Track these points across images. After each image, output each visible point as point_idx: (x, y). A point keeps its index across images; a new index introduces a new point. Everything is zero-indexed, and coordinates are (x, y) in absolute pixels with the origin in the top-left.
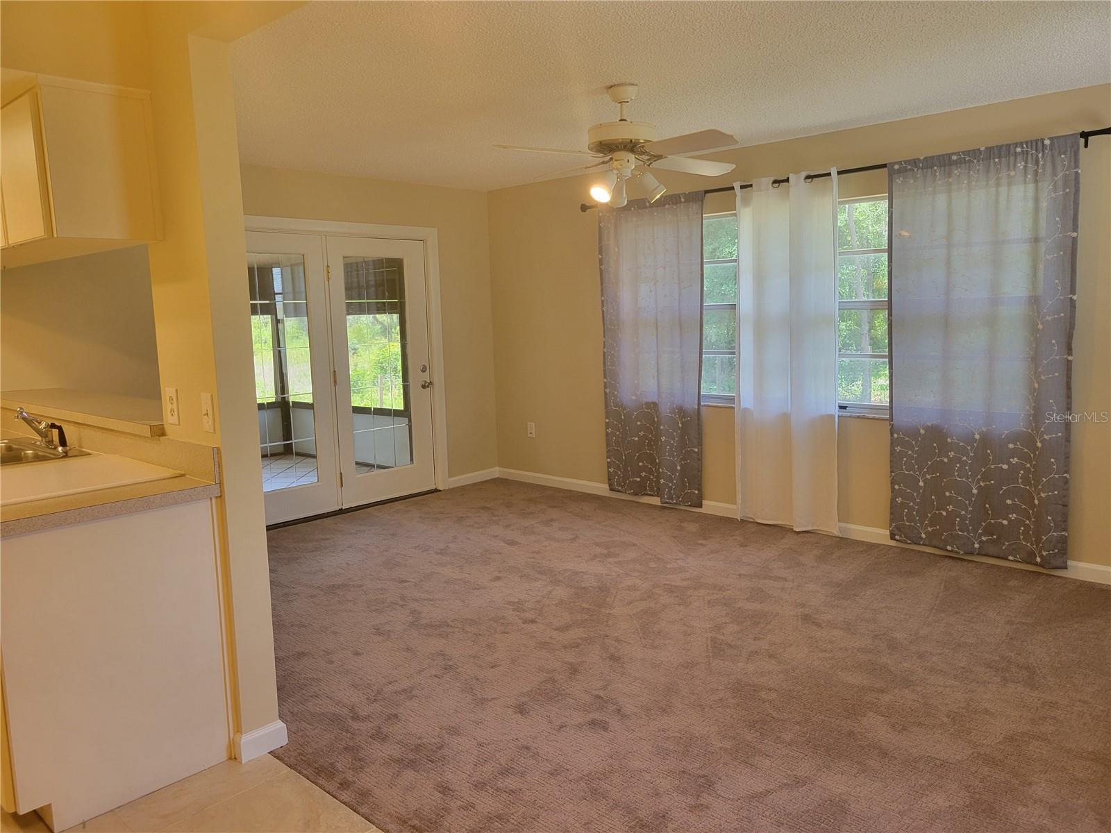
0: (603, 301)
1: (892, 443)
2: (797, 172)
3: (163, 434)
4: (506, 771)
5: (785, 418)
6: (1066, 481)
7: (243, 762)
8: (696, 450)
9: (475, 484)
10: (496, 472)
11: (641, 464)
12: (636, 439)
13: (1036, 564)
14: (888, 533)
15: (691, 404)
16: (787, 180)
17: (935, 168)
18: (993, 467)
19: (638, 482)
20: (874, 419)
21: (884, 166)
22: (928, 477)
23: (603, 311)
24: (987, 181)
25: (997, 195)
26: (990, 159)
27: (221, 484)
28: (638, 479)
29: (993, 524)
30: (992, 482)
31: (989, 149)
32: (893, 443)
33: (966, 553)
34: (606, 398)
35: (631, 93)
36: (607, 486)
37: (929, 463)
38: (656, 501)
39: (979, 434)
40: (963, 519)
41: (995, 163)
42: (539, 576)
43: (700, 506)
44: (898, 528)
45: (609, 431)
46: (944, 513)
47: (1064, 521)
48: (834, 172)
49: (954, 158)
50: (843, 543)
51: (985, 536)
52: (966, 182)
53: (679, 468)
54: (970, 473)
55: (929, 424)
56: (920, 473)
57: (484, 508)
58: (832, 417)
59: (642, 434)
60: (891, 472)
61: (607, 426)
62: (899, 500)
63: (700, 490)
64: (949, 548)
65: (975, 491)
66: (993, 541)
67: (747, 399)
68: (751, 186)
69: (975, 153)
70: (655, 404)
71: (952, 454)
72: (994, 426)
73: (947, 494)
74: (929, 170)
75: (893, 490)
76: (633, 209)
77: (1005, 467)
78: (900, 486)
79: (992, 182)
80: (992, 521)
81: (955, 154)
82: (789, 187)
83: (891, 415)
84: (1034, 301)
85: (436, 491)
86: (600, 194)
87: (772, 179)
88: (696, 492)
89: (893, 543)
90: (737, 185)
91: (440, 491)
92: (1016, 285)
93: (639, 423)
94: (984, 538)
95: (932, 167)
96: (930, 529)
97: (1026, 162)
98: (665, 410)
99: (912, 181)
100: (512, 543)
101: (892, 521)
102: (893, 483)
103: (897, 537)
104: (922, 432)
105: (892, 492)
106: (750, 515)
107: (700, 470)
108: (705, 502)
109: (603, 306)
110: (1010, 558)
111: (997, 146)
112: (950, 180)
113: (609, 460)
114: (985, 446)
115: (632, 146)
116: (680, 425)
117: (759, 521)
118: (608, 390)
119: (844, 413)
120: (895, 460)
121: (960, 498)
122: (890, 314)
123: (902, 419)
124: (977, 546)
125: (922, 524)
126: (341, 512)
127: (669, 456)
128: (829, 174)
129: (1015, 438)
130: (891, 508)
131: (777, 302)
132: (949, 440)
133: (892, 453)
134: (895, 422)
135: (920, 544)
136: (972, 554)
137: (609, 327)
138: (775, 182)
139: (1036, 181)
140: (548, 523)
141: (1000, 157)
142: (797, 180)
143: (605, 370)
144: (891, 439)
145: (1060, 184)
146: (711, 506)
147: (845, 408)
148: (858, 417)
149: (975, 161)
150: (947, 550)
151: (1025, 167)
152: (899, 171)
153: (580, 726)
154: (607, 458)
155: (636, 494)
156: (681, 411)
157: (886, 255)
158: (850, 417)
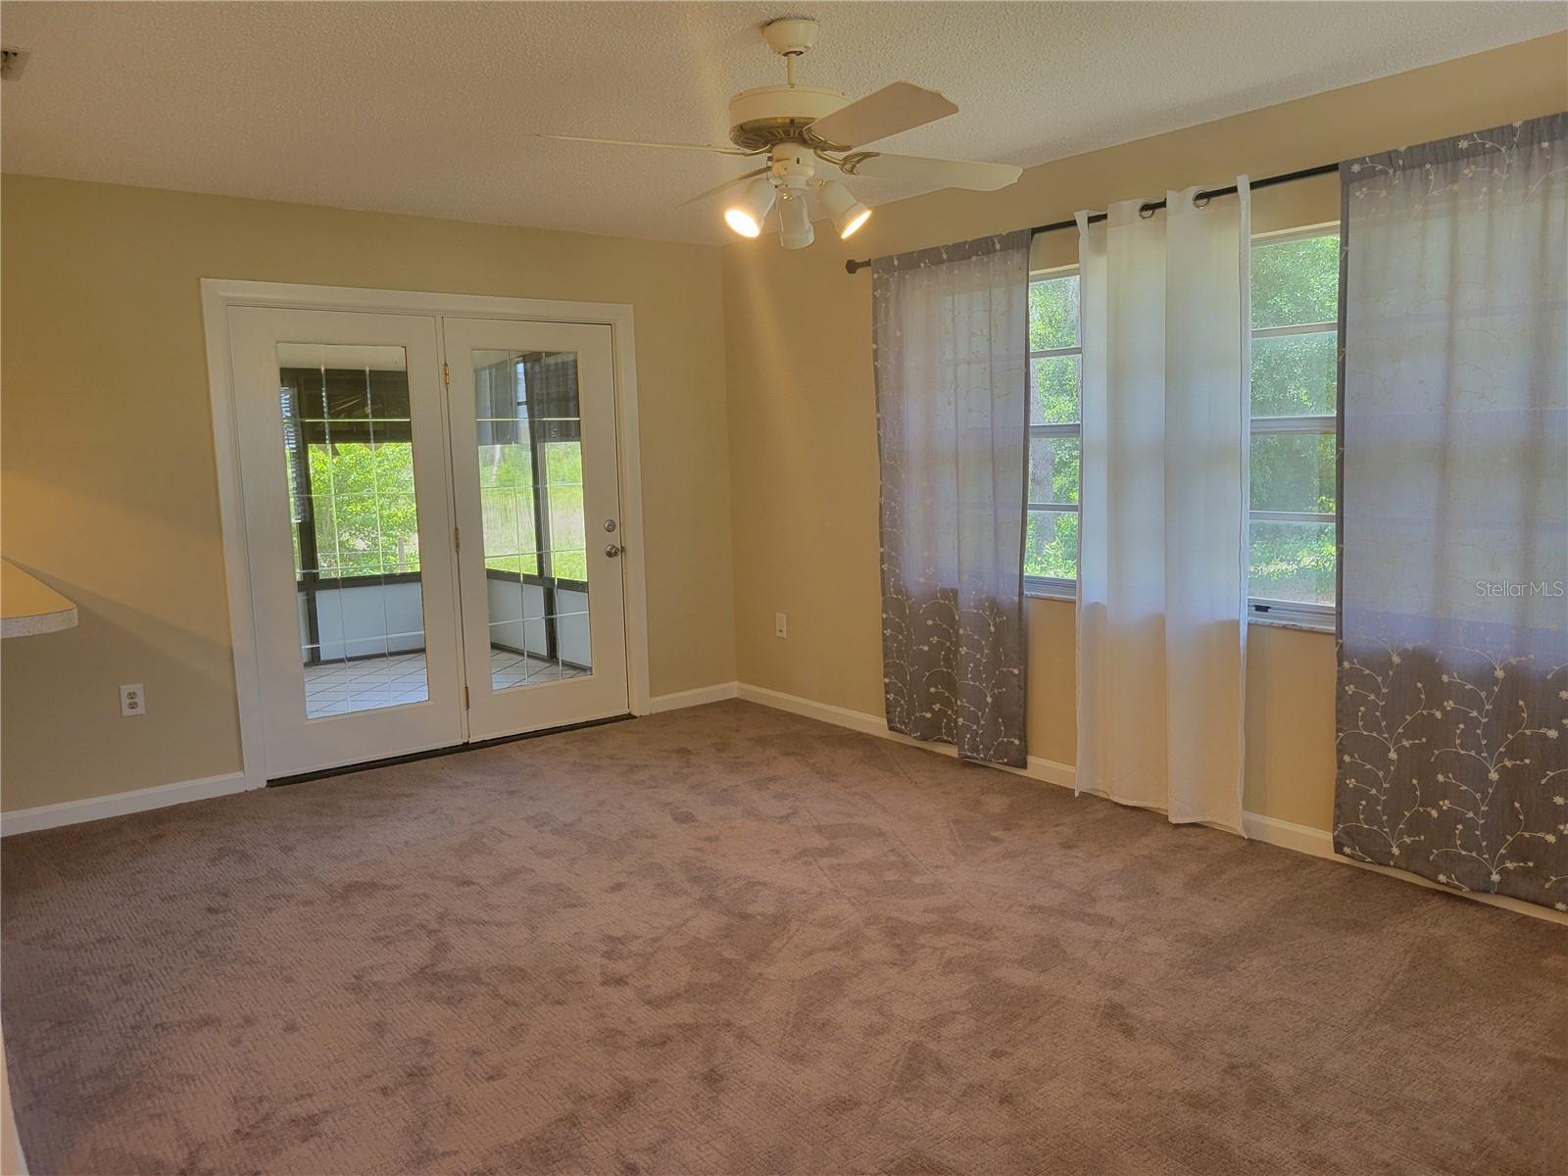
0: (878, 420)
1: (1340, 679)
2: (1180, 188)
5: (1158, 625)
8: (1016, 671)
9: (694, 708)
10: (732, 689)
11: (933, 690)
12: (926, 648)
14: (1328, 836)
15: (1008, 596)
16: (1163, 205)
17: (1428, 166)
18: (1528, 732)
19: (929, 719)
20: (1311, 631)
21: (1333, 168)
22: (1406, 743)
23: (879, 436)
24: (1526, 188)
26: (1532, 143)
28: (929, 715)
29: (1528, 841)
30: (1527, 761)
31: (1531, 126)
32: (1342, 678)
33: (1473, 890)
34: (883, 579)
35: (800, 34)
36: (884, 722)
37: (1409, 718)
38: (953, 752)
39: (1503, 669)
40: (1470, 826)
41: (1541, 150)
42: (688, 887)
43: (1024, 766)
44: (1347, 832)
45: (888, 632)
46: (1434, 814)
48: (1243, 183)
49: (1464, 144)
50: (1254, 848)
51: (1511, 862)
52: (1484, 190)
53: (989, 700)
54: (1484, 742)
55: (1409, 646)
56: (1391, 737)
58: (1236, 624)
59: (934, 640)
60: (1338, 731)
61: (885, 624)
62: (1351, 783)
63: (1024, 738)
64: (1442, 878)
65: (1494, 776)
66: (1527, 872)
67: (1095, 591)
69: (1503, 135)
70: (955, 592)
71: (1450, 705)
72: (1532, 657)
73: (1441, 778)
74: (1417, 170)
75: (1340, 763)
76: (922, 265)
77: (1553, 734)
78: (1352, 756)
79: (1535, 188)
80: (1527, 835)
81: (1465, 137)
82: (1166, 217)
83: (1339, 626)
85: (630, 717)
86: (743, 222)
87: (1141, 202)
88: (1017, 742)
89: (1340, 858)
90: (1081, 218)
91: (635, 717)
93: (930, 622)
94: (1510, 865)
95: (1421, 165)
96: (1408, 840)
98: (968, 602)
99: (1384, 193)
100: (685, 819)
101: (1337, 820)
102: (1340, 751)
103: (1347, 850)
104: (1396, 659)
105: (1339, 768)
106: (1101, 786)
107: (1024, 704)
108: (1031, 759)
109: (879, 429)
110: (1560, 906)
111: (1545, 118)
112: (1456, 187)
113: (887, 680)
115: (799, 132)
116: (992, 629)
117: (1115, 799)
118: (885, 567)
119: (1262, 619)
120: (1344, 711)
121: (1464, 788)
122: (1340, 442)
123: (1358, 636)
124: (1495, 877)
125: (1393, 829)
126: (466, 747)
127: (972, 679)
128: (1235, 189)
130: (1337, 796)
131: (1147, 420)
132: (1445, 678)
133: (1340, 695)
134: (1346, 640)
135: (1389, 865)
136: (1487, 892)
137: (889, 465)
138: (1145, 208)
140: (765, 783)
141: (1552, 140)
142: (1180, 202)
143: (881, 534)
144: (1339, 671)
146: (1041, 767)
147: (1265, 609)
148: (1284, 627)
149: (1503, 149)
150: (1439, 883)
152: (1360, 177)
154: (885, 677)
155: (924, 738)
156: (995, 607)
157: (1334, 335)
158: (1270, 626)
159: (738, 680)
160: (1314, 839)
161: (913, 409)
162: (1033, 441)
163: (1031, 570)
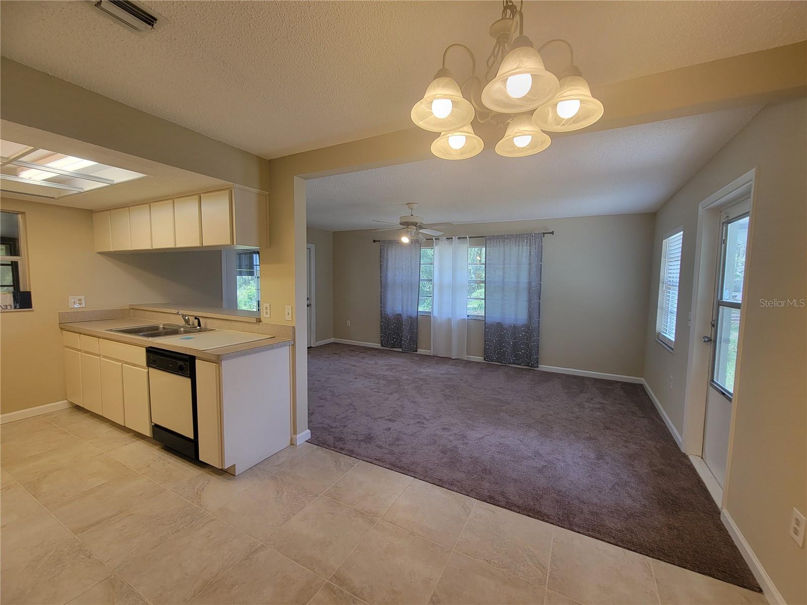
0: (381, 276)
2: (454, 236)
3: (260, 321)
4: (398, 439)
5: (449, 320)
6: (538, 339)
7: (298, 445)
8: (415, 331)
10: (332, 340)
11: (394, 336)
12: (392, 327)
13: (530, 366)
14: (483, 358)
16: (452, 238)
17: (500, 239)
18: (517, 335)
20: (478, 320)
21: (484, 237)
22: (497, 339)
23: (381, 279)
24: (516, 245)
25: (519, 249)
26: (516, 238)
27: (294, 340)
28: (393, 342)
29: (517, 354)
30: (517, 340)
31: (516, 235)
32: (485, 328)
33: (509, 364)
34: (381, 312)
35: (414, 206)
36: (380, 345)
37: (497, 334)
38: (400, 350)
39: (513, 325)
40: (508, 352)
42: (371, 377)
43: (417, 351)
44: (486, 356)
45: (382, 324)
46: (502, 351)
47: (537, 353)
48: (468, 237)
50: (468, 362)
52: (509, 244)
53: (409, 337)
54: (510, 337)
55: (497, 321)
56: (494, 338)
57: (334, 353)
58: (465, 319)
59: (395, 325)
60: (484, 338)
61: (381, 322)
62: (487, 347)
63: (416, 345)
64: (504, 362)
65: (512, 343)
66: (517, 359)
67: (435, 314)
68: (439, 239)
69: (512, 236)
70: (400, 314)
71: (504, 331)
73: (503, 344)
74: (498, 239)
75: (485, 343)
77: (521, 335)
78: (487, 342)
81: (506, 235)
82: (452, 241)
84: (530, 283)
85: (311, 347)
86: (405, 240)
87: (446, 237)
89: (485, 362)
91: (313, 347)
92: (524, 278)
93: (394, 321)
94: (514, 359)
96: (497, 356)
97: (527, 240)
98: (404, 317)
99: (493, 243)
100: (354, 366)
101: (485, 354)
102: (485, 341)
103: (486, 360)
104: (495, 324)
106: (436, 354)
107: (417, 338)
108: (418, 350)
110: (522, 365)
112: (505, 243)
113: (381, 335)
114: (515, 328)
115: (415, 224)
116: (410, 322)
117: (439, 356)
118: (381, 309)
119: (469, 318)
121: (507, 346)
122: (485, 285)
123: (488, 320)
124: (512, 361)
125: (495, 355)
127: (405, 333)
128: (466, 238)
129: (523, 326)
130: (484, 350)
131: (448, 278)
132: (504, 327)
133: (485, 332)
134: (486, 321)
135: (494, 362)
137: (383, 286)
138: (447, 238)
139: (530, 246)
140: (363, 358)
142: (455, 239)
143: (381, 302)
145: (537, 248)
146: (421, 351)
147: (469, 316)
148: (474, 319)
149: (512, 238)
151: (527, 242)
152: (489, 239)
153: (414, 424)
155: (392, 347)
156: (410, 317)
157: (484, 266)
158: (471, 319)
159: (334, 338)
160: (480, 359)
161: (390, 274)
162: (421, 282)
163: (419, 310)
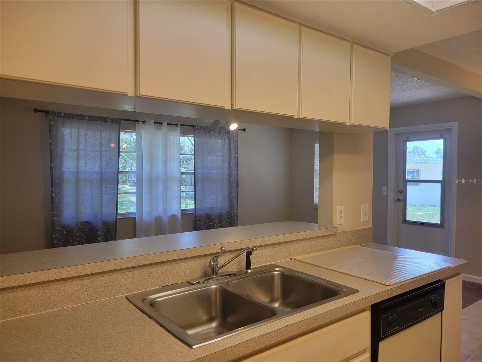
0: (51, 167)
1: (195, 222)
15: (112, 219)
16: (162, 123)
21: (193, 126)
24: (219, 137)
37: (205, 226)
39: (219, 214)
45: (55, 242)
48: (179, 124)
49: (211, 128)
52: (214, 136)
68: (145, 122)
70: (86, 222)
74: (205, 130)
76: (76, 119)
82: (161, 126)
83: (195, 211)
84: (230, 174)
87: (153, 121)
90: (140, 120)
97: (227, 134)
99: (201, 133)
104: (204, 216)
118: (55, 219)
120: (197, 227)
122: (195, 176)
128: (175, 124)
129: (226, 213)
132: (213, 217)
134: (197, 214)
138: (155, 123)
141: (222, 131)
145: (234, 142)
149: (216, 131)
152: (197, 129)
156: (105, 223)
157: (194, 156)
162: (120, 175)
163: (119, 211)
